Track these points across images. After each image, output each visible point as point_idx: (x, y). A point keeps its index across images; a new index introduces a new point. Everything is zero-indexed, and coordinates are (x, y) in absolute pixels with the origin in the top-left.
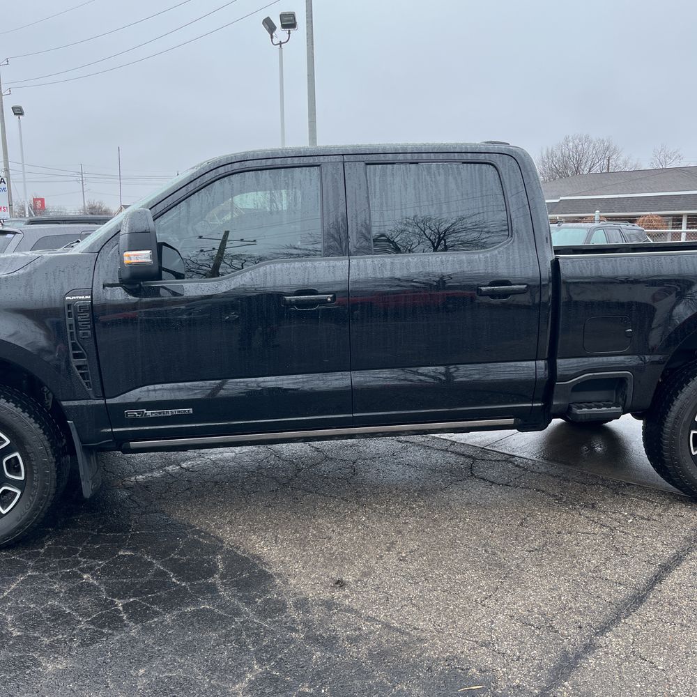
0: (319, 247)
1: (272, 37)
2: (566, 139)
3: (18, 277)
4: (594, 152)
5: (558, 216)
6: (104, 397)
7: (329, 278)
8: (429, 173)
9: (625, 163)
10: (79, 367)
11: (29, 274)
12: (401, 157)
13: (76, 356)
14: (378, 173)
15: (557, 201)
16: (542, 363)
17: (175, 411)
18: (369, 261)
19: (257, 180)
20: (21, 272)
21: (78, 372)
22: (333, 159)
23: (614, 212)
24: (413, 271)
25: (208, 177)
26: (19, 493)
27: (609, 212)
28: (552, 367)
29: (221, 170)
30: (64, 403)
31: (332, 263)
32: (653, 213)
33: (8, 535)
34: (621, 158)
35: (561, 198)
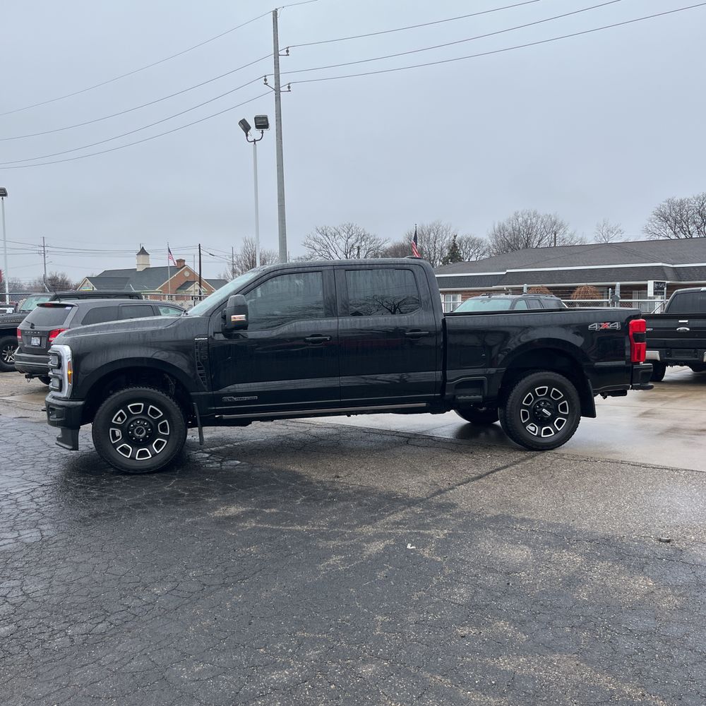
0: (321, 312)
1: (247, 135)
2: (516, 214)
3: (170, 329)
4: (542, 226)
5: (505, 287)
6: (213, 390)
7: (328, 328)
8: (378, 275)
9: (572, 237)
10: (200, 375)
11: (176, 327)
12: (363, 266)
13: (199, 369)
14: (352, 274)
15: (504, 273)
16: (440, 373)
17: (249, 398)
18: (348, 320)
19: (290, 279)
20: (171, 326)
21: (200, 377)
22: (329, 268)
23: (554, 283)
24: (371, 325)
25: (265, 278)
26: (166, 442)
27: (551, 283)
28: (444, 375)
29: (271, 274)
30: (191, 393)
31: (329, 321)
32: (589, 284)
33: (160, 464)
34: (568, 232)
35: (508, 271)
